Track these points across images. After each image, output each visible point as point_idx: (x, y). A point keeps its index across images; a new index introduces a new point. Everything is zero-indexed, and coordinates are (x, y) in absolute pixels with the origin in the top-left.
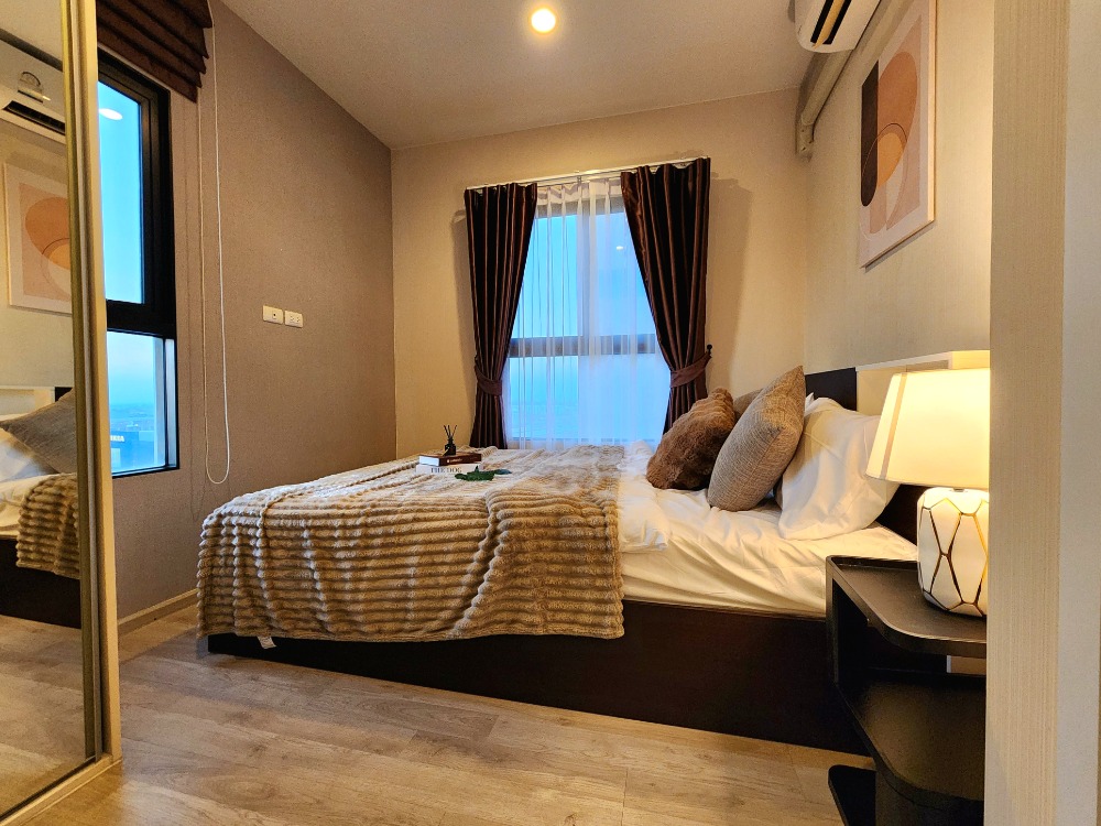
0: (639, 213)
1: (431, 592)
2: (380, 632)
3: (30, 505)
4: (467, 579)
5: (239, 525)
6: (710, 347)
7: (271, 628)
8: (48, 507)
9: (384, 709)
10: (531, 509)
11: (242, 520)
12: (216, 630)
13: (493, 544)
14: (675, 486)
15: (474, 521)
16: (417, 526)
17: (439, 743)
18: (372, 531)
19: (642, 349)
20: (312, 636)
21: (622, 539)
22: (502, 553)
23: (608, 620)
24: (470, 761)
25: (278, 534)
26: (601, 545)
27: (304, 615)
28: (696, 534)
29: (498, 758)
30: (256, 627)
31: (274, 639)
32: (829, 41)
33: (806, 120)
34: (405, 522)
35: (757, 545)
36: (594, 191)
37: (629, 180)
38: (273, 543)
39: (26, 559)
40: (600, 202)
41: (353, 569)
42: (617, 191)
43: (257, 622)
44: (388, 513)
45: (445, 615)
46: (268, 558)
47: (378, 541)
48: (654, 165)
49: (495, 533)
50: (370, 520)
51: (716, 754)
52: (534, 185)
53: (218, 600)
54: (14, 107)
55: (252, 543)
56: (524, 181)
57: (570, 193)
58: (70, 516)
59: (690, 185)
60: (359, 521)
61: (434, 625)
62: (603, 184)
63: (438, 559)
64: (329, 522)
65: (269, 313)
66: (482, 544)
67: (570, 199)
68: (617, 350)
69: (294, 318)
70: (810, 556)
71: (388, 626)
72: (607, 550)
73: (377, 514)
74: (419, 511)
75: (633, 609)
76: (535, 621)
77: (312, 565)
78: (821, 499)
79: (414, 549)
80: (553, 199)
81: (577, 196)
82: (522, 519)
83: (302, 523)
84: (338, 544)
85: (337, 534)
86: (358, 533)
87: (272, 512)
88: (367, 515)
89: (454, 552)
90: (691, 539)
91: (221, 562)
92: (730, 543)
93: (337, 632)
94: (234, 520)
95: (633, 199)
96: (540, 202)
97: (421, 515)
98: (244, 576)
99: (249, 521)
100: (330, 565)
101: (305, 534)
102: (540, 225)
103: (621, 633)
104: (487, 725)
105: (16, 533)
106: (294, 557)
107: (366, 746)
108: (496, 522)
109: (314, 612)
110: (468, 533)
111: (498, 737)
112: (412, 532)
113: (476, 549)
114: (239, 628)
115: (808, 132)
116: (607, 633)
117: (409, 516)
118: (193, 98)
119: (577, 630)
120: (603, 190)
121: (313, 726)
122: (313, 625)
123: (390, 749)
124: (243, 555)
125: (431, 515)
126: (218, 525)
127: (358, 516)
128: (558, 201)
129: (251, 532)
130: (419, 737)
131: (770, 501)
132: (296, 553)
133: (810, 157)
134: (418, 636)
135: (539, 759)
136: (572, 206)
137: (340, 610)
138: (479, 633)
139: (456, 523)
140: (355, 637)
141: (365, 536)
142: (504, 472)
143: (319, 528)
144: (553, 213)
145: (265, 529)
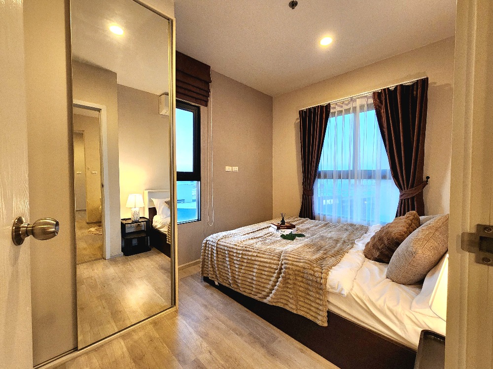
0: (382, 111)
1: (260, 284)
2: (245, 292)
4: (271, 283)
6: (428, 178)
7: (218, 279)
9: (243, 319)
10: (295, 263)
11: (212, 243)
12: (205, 275)
13: (280, 273)
14: (376, 259)
15: (275, 262)
16: (257, 259)
17: (256, 339)
18: (244, 257)
19: (384, 177)
20: (227, 286)
21: (328, 286)
22: (283, 277)
23: (321, 318)
24: (263, 351)
25: (220, 250)
26: (319, 286)
27: (226, 278)
28: (364, 293)
30: (213, 278)
31: (218, 283)
34: (254, 256)
35: (394, 309)
36: (358, 103)
37: (378, 96)
38: (219, 253)
39: (168, 241)
40: (362, 107)
41: (238, 268)
42: (371, 101)
43: (214, 276)
44: (249, 251)
45: (264, 293)
46: (217, 257)
47: (245, 261)
48: (392, 86)
49: (281, 269)
50: (244, 252)
52: (329, 104)
53: (205, 266)
55: (213, 251)
56: (324, 103)
57: (347, 105)
59: (415, 93)
60: (241, 252)
61: (260, 295)
62: (363, 99)
63: (263, 272)
64: (233, 250)
65: (228, 168)
66: (276, 271)
67: (347, 107)
68: (370, 177)
69: (236, 169)
70: (423, 324)
71: (247, 291)
72: (321, 289)
73: (246, 251)
74: (259, 253)
75: (331, 315)
76: (291, 307)
77: (228, 263)
79: (256, 266)
80: (338, 109)
81: (350, 106)
82: (291, 267)
83: (226, 249)
84: (235, 258)
85: (235, 255)
86: (240, 256)
87: (219, 243)
88: (243, 250)
89: (267, 271)
90: (360, 295)
91: (207, 255)
92: (380, 303)
93: (233, 287)
94: (210, 243)
95: (380, 105)
96: (332, 111)
97: (259, 255)
98: (211, 261)
100: (233, 264)
101: (227, 252)
102: (332, 121)
103: (326, 325)
104: (274, 339)
106: (223, 259)
107: (234, 330)
108: (282, 264)
109: (228, 278)
110: (273, 266)
111: (274, 345)
112: (255, 260)
113: (274, 273)
114: (210, 276)
116: (320, 323)
117: (255, 254)
118: (206, 105)
119: (308, 316)
120: (364, 102)
121: (223, 317)
122: (227, 282)
123: (241, 335)
124: (211, 254)
125: (262, 255)
126: (206, 243)
127: (241, 250)
128: (341, 109)
129: (214, 247)
130: (250, 334)
134: (256, 297)
136: (347, 111)
137: (234, 280)
138: (274, 304)
139: (269, 261)
140: (238, 291)
141: (242, 258)
142: (303, 236)
143: (230, 251)
144: (338, 115)
145: (217, 247)
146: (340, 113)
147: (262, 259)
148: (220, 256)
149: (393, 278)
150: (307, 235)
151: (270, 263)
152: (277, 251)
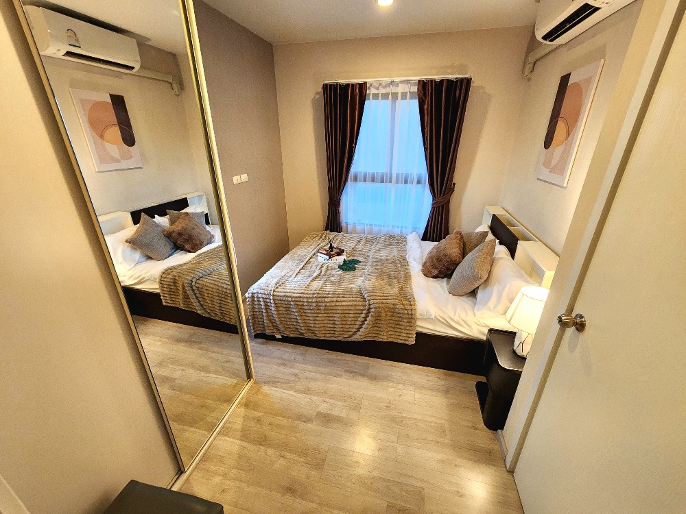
0: (426, 107)
1: (344, 326)
2: (324, 337)
3: (163, 282)
4: (358, 323)
5: (263, 298)
6: (454, 184)
7: (280, 333)
8: (172, 284)
9: (330, 361)
10: (384, 301)
11: (263, 296)
12: (258, 332)
13: (369, 312)
14: (434, 277)
15: (360, 303)
16: (337, 304)
17: (354, 373)
18: (320, 304)
19: (419, 182)
20: (297, 336)
21: (417, 315)
22: (372, 316)
23: (410, 339)
24: (365, 379)
25: (280, 302)
26: (410, 316)
27: (294, 329)
28: (444, 313)
29: (373, 378)
30: (273, 332)
31: (281, 336)
32: (552, 41)
33: (531, 59)
34: (333, 302)
35: (466, 319)
36: (401, 89)
37: (423, 85)
38: (278, 305)
39: (166, 303)
40: (404, 96)
41: (313, 316)
42: (415, 89)
44: (324, 297)
45: (350, 333)
46: (278, 310)
47: (322, 308)
48: (437, 78)
49: (369, 309)
50: (318, 300)
51: (442, 377)
52: (366, 83)
53: (257, 322)
54: (69, 53)
55: (269, 304)
57: (385, 87)
58: (183, 288)
59: (458, 92)
60: (313, 300)
61: (345, 336)
63: (347, 315)
65: (235, 180)
66: (364, 312)
67: (385, 91)
68: (406, 182)
69: (244, 177)
71: (328, 335)
72: (412, 318)
73: (321, 297)
74: (338, 297)
75: (419, 335)
76: (384, 338)
77: (296, 314)
78: (491, 304)
79: (338, 311)
80: (374, 91)
81: (392, 89)
83: (290, 299)
84: (306, 308)
85: (306, 304)
86: (314, 304)
87: (275, 293)
88: (316, 297)
89: (352, 313)
90: (442, 315)
92: (456, 318)
93: (307, 336)
94: (260, 295)
95: (423, 98)
96: (368, 92)
97: (339, 299)
98: (268, 316)
99: (267, 297)
100: (304, 314)
101: (292, 303)
103: (414, 343)
104: (367, 367)
105: (158, 291)
107: (330, 374)
108: (370, 305)
109: (298, 329)
110: (359, 308)
112: (336, 306)
113: (362, 313)
114: (268, 332)
115: (531, 65)
116: (410, 343)
117: (335, 299)
119: (399, 341)
120: (407, 87)
121: (310, 368)
122: (297, 333)
123: (340, 376)
124: (266, 309)
125: (342, 299)
126: (253, 297)
127: (313, 298)
128: (377, 92)
129: (268, 301)
130: (347, 371)
131: (473, 293)
132: (288, 309)
133: (529, 80)
134: (339, 339)
135: (386, 378)
136: (385, 96)
137: (309, 329)
138: (363, 340)
139: (353, 303)
140: (315, 338)
141: (316, 306)
142: (358, 262)
143: (297, 301)
144: (373, 99)
145: (274, 300)
146: (376, 96)
147: (344, 304)
148: (281, 309)
149: (454, 292)
150: (361, 259)
151: (355, 305)
152: (355, 290)
